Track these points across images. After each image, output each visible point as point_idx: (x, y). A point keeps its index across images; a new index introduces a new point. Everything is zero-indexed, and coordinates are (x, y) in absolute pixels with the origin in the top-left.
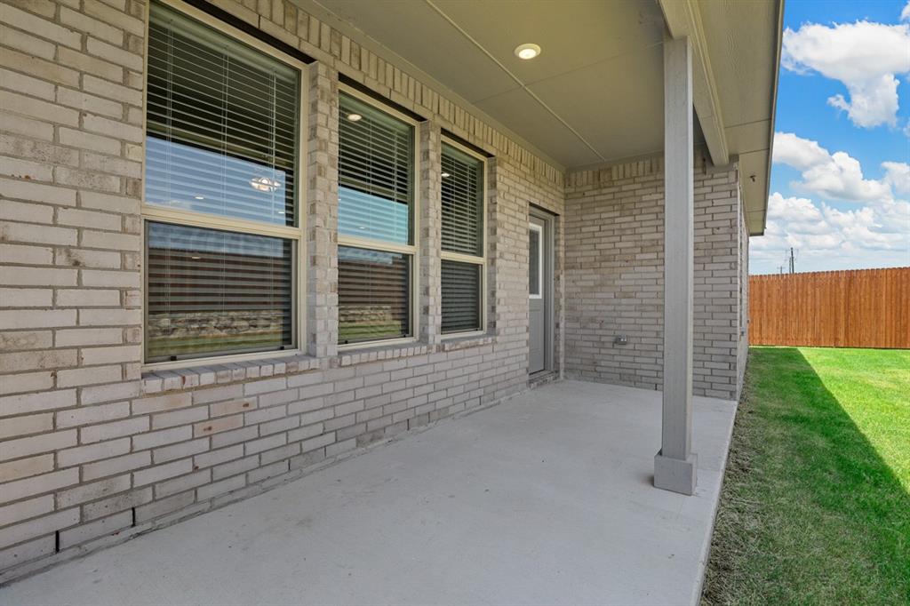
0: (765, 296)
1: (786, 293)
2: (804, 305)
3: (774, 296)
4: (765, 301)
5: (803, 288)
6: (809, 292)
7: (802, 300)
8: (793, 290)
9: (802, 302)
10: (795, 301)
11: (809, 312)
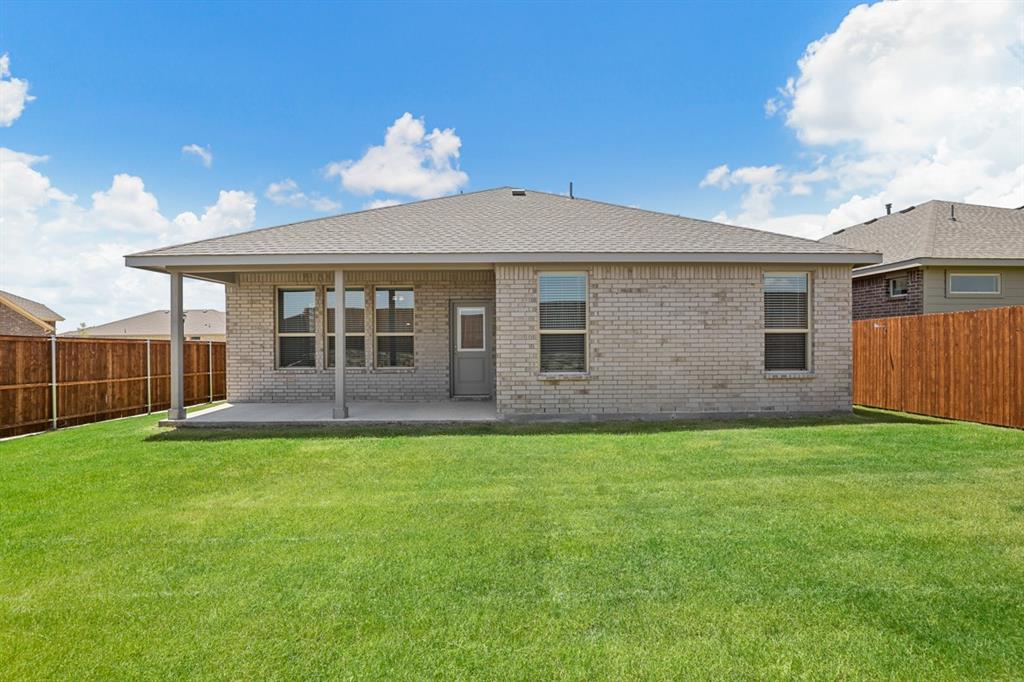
0: (952, 345)
1: (977, 340)
2: (1000, 358)
3: (962, 346)
4: (952, 352)
5: (998, 334)
6: (1007, 340)
7: (998, 351)
8: (985, 335)
9: (998, 355)
10: (988, 353)
11: (1007, 371)
